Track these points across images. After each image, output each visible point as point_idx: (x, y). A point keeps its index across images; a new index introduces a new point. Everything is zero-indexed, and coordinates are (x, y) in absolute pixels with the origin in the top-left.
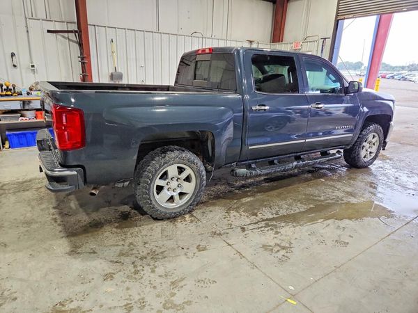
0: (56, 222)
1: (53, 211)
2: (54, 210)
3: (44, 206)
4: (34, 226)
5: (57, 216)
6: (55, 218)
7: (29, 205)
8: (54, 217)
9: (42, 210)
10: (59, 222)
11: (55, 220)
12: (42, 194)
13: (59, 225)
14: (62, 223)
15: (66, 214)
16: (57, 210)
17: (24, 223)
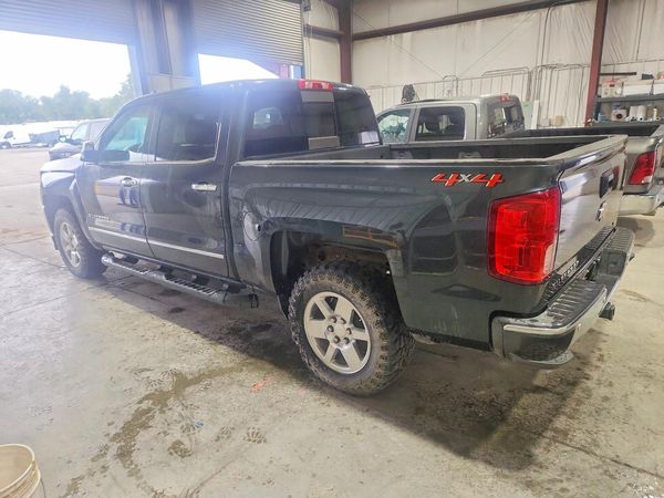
0: (602, 356)
1: (595, 374)
2: (590, 373)
3: (604, 391)
4: (636, 365)
5: (594, 361)
6: (599, 360)
7: (630, 409)
8: (599, 364)
9: (611, 385)
10: (598, 353)
11: (601, 358)
12: (590, 423)
13: (600, 349)
14: (595, 350)
15: (579, 358)
16: (587, 372)
17: (651, 377)
